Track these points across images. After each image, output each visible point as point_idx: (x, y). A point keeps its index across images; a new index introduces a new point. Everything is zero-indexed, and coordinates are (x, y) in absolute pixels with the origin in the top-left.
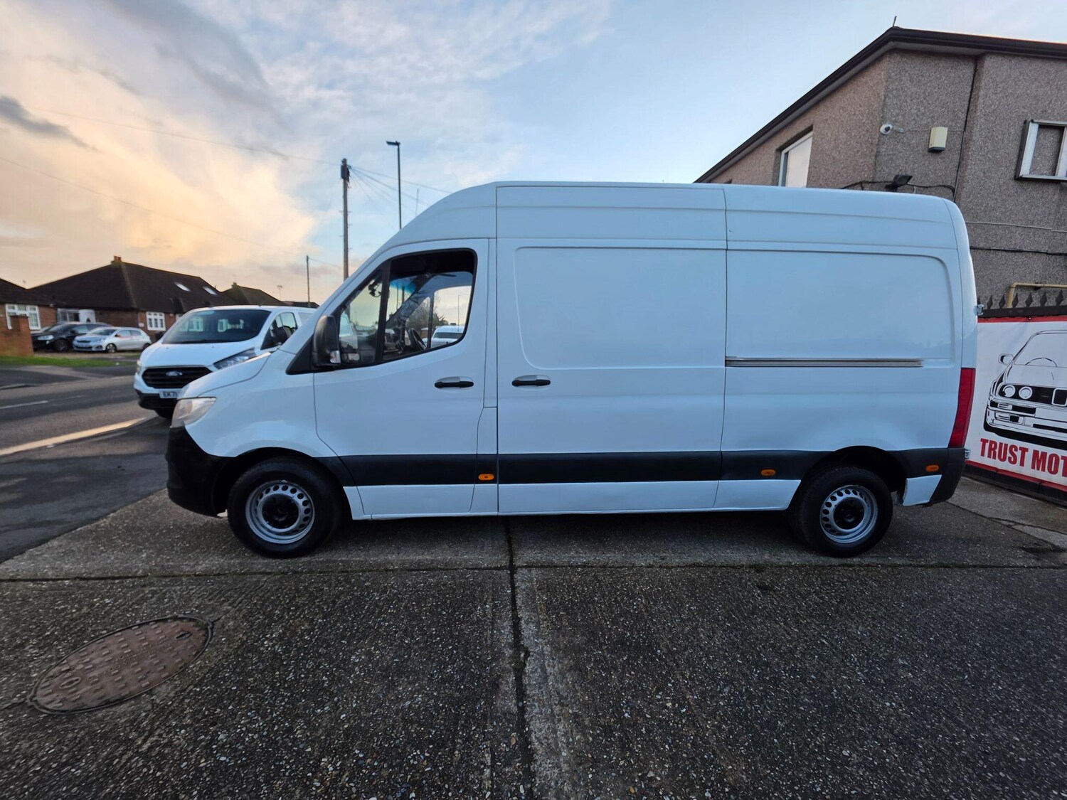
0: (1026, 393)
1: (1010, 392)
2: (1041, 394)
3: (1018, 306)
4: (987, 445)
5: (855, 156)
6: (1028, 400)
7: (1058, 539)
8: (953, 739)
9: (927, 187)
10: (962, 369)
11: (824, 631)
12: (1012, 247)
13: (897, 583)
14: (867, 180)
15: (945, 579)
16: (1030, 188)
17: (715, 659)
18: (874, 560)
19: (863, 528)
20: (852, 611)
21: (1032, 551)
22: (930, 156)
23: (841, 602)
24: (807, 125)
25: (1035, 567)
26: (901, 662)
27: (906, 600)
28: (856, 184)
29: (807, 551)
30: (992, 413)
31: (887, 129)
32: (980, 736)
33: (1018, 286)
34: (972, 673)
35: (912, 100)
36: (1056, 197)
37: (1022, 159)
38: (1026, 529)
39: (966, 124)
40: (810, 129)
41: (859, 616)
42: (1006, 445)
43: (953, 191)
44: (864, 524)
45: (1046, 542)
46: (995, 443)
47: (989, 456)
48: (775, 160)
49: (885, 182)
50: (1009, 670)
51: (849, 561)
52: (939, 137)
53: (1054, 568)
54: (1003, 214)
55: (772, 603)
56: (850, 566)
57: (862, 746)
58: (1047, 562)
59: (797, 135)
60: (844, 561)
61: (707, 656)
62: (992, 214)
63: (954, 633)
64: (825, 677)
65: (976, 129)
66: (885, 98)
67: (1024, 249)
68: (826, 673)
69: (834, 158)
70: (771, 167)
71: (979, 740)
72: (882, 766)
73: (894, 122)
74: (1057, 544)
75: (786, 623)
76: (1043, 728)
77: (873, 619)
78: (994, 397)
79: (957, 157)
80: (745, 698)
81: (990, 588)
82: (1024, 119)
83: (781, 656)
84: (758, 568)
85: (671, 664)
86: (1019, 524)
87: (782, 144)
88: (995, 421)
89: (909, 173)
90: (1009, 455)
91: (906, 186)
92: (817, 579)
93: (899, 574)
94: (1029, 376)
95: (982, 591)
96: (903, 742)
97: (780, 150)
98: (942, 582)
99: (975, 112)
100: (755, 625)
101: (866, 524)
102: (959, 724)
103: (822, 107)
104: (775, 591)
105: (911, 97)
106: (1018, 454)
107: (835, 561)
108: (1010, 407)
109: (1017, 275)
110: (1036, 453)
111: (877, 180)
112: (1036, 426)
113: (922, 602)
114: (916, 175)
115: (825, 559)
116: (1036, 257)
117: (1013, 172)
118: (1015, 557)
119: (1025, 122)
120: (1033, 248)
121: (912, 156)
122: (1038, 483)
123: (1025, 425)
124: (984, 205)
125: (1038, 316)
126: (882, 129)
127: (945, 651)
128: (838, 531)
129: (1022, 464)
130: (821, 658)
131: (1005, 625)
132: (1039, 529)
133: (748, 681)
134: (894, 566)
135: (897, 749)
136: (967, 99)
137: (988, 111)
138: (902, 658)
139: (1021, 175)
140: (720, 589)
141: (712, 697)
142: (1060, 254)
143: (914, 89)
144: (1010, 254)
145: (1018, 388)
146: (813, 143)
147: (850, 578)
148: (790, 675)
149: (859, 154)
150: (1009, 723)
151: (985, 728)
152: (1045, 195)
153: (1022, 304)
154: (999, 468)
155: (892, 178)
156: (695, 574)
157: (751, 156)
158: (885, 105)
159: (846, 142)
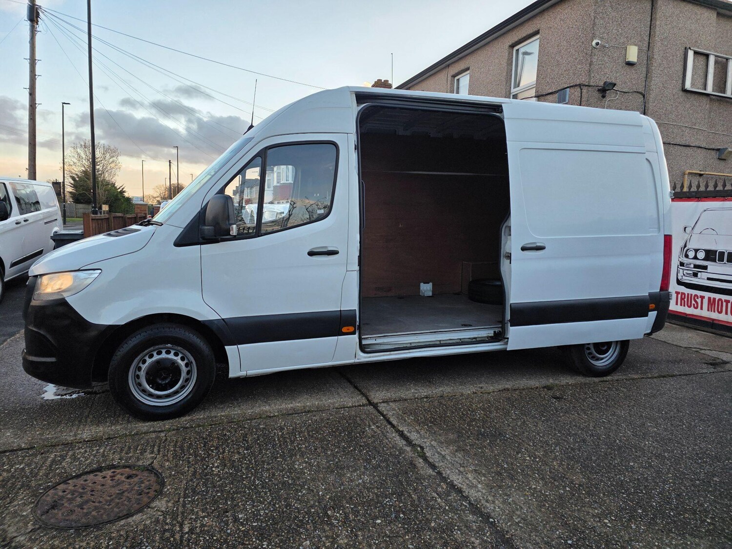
0: (701, 255)
1: (691, 254)
2: (711, 255)
3: (692, 190)
4: (679, 296)
5: (574, 62)
6: (703, 260)
7: (725, 357)
8: (682, 451)
9: (626, 93)
10: (665, 235)
11: (603, 416)
12: (683, 143)
13: (637, 388)
14: (584, 83)
15: (665, 383)
16: (692, 97)
17: (544, 435)
18: (620, 377)
19: (612, 353)
20: (615, 404)
21: (711, 364)
22: (627, 68)
23: (607, 400)
24: (535, 29)
25: (714, 372)
26: (649, 424)
27: (645, 396)
28: (576, 85)
29: (577, 375)
30: (681, 271)
31: (597, 44)
32: (694, 448)
33: (690, 173)
34: (687, 425)
35: (613, 22)
36: (708, 106)
37: (685, 76)
38: (707, 352)
39: (649, 45)
40: (537, 33)
41: (619, 406)
42: (691, 295)
43: (644, 97)
44: (612, 350)
45: (718, 358)
46: (684, 294)
47: (681, 305)
48: (509, 54)
49: (597, 86)
50: (704, 421)
51: (605, 378)
52: (633, 54)
53: (723, 372)
54: (677, 116)
55: (566, 405)
56: (607, 381)
57: (639, 460)
58: (719, 369)
59: (526, 36)
60: (602, 379)
61: (538, 434)
62: (670, 117)
63: (675, 408)
64: (610, 436)
65: (656, 50)
66: (595, 18)
67: (691, 145)
68: (610, 434)
69: (558, 61)
70: (505, 61)
71: (693, 449)
72: (651, 466)
73: (601, 39)
74: (724, 359)
75: (578, 414)
76: (721, 440)
77: (629, 406)
78: (682, 259)
79: (644, 69)
80: (570, 450)
81: (690, 385)
82: (684, 46)
83: (582, 429)
84: (549, 388)
85: (518, 441)
86: (702, 349)
87: (513, 42)
88: (684, 277)
89: (614, 81)
90: (693, 302)
91: (612, 90)
92: (589, 390)
93: (637, 383)
94: (702, 242)
95: (686, 387)
96: (658, 456)
97: (512, 46)
98: (663, 385)
99: (654, 36)
100: (561, 417)
101: (614, 350)
102: (684, 445)
103: (546, 15)
104: (565, 399)
105: (612, 20)
106: (699, 300)
107: (596, 380)
108: (692, 266)
109: (688, 165)
110: (709, 299)
111: (592, 84)
112: (709, 279)
113: (654, 396)
114: (618, 82)
115: (590, 379)
116: (699, 150)
117: (680, 85)
118: (702, 369)
119: (686, 48)
120: (697, 144)
121: (615, 67)
122: (711, 321)
123: (702, 279)
124: (665, 109)
125: (704, 198)
126: (594, 43)
127: (671, 417)
128: (597, 357)
129: (702, 309)
130: (605, 428)
131: (700, 401)
132: (714, 352)
133: (568, 443)
134: (633, 379)
135: (656, 459)
136: (649, 26)
137: (662, 37)
138: (650, 423)
139: (686, 88)
140: (529, 401)
141: (551, 452)
142: (713, 149)
143: (614, 14)
144: (683, 148)
145: (696, 251)
146: (540, 46)
147: (608, 388)
148: (591, 438)
149: (578, 61)
150: (707, 441)
151: (696, 445)
152: (702, 104)
153: (694, 189)
154: (688, 313)
155: (602, 83)
156: (508, 394)
157: (487, 48)
158: (594, 24)
159: (566, 49)
